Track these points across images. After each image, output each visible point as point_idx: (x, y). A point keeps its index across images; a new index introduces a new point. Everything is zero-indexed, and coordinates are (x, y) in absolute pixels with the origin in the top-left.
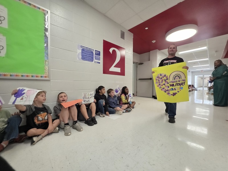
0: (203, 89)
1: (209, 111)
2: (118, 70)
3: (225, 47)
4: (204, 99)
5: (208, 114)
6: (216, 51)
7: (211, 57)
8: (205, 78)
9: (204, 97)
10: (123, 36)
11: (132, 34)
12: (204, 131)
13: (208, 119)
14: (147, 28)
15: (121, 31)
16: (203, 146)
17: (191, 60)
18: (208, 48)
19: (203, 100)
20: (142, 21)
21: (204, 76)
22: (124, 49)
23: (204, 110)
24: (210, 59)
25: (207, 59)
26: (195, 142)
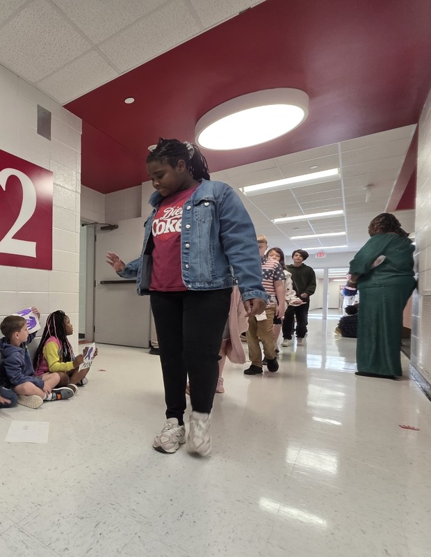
0: (325, 318)
1: (343, 394)
2: (28, 249)
3: (399, 172)
4: (328, 352)
5: (339, 406)
6: (370, 186)
7: (353, 205)
8: (331, 280)
9: (328, 347)
10: (44, 126)
11: (80, 120)
12: (325, 463)
13: (339, 423)
14: (130, 101)
15: (40, 109)
16: (322, 517)
17: (285, 216)
18: (345, 173)
19: (324, 356)
20: (114, 75)
21: (326, 272)
22: (48, 172)
23: (328, 392)
24: (347, 213)
25: (340, 212)
26: (295, 503)
